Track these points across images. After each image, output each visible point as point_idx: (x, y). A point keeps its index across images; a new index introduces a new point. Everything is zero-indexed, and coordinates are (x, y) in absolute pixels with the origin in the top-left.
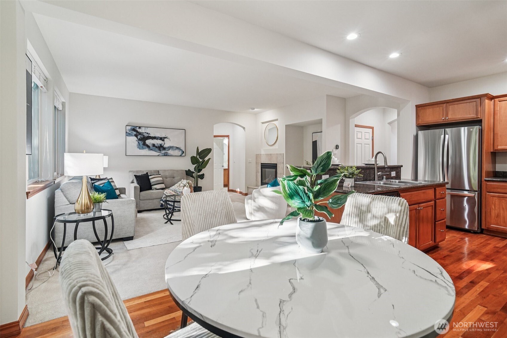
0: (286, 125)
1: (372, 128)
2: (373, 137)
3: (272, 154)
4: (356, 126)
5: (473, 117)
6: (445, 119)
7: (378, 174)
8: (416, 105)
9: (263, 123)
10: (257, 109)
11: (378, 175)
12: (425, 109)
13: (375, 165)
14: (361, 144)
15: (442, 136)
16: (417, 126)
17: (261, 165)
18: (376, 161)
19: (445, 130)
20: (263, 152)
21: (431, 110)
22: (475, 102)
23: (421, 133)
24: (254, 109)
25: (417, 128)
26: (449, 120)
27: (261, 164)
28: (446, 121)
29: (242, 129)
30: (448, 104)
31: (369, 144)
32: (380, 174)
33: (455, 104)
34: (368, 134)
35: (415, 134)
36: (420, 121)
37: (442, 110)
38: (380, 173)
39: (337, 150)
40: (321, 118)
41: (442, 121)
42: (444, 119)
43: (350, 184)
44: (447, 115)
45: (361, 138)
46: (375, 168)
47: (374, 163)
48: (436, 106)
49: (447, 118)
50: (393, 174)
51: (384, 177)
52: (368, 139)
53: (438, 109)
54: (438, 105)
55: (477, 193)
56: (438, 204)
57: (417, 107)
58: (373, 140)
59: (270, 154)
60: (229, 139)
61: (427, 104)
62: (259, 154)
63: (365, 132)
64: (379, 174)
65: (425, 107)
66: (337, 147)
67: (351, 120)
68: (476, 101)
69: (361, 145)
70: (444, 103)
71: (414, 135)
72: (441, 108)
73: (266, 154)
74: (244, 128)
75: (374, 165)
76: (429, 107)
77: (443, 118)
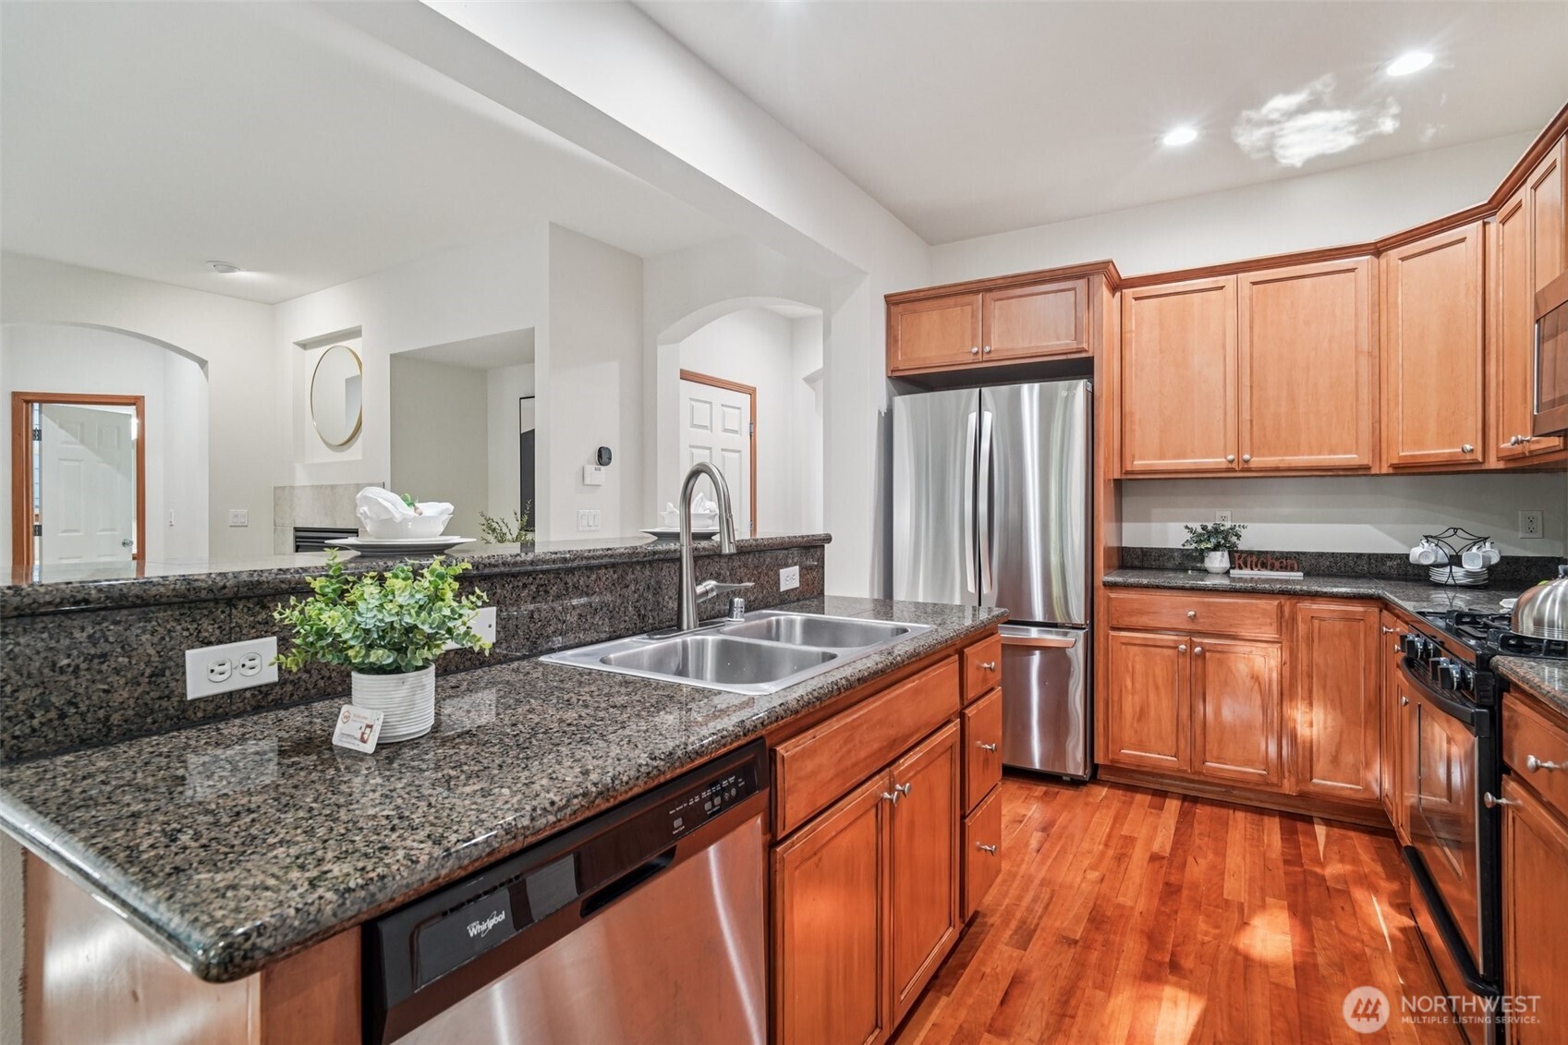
0: (391, 355)
1: (752, 392)
2: (753, 423)
3: (336, 486)
4: (686, 376)
5: (1064, 348)
6: (980, 352)
7: (700, 589)
8: (886, 297)
9: (305, 345)
10: (248, 270)
11: (697, 597)
12: (915, 312)
13: (684, 539)
14: (710, 448)
15: (973, 417)
16: (889, 377)
17: (297, 537)
18: (687, 518)
19: (980, 391)
20: (302, 479)
21: (935, 315)
22: (1073, 292)
23: (902, 404)
24: (231, 268)
25: (889, 383)
26: (993, 356)
27: (296, 530)
28: (982, 362)
29: (196, 366)
30: (988, 295)
31: (739, 452)
32: (712, 590)
33: (1012, 298)
34: (737, 411)
35: (884, 410)
36: (900, 358)
37: (972, 317)
38: (711, 583)
39: (602, 467)
40: (531, 326)
41: (970, 358)
42: (977, 353)
43: (377, 729)
44: (986, 339)
45: (708, 424)
46: (680, 560)
47: (677, 530)
48: (951, 301)
49: (987, 349)
50: (790, 578)
51: (738, 601)
52: (736, 432)
53: (959, 312)
54: (961, 299)
55: (1081, 633)
56: (972, 726)
57: (892, 301)
58: (752, 435)
59: (332, 487)
60: (141, 414)
61: (922, 294)
62: (284, 488)
63: (723, 405)
64: (706, 593)
65: (917, 305)
66: (603, 456)
67: (662, 351)
68: (1074, 289)
69: (708, 451)
70: (977, 292)
71: (880, 413)
72: (968, 309)
73: (312, 486)
74: (203, 363)
75: (676, 536)
76: (927, 304)
77: (975, 350)
